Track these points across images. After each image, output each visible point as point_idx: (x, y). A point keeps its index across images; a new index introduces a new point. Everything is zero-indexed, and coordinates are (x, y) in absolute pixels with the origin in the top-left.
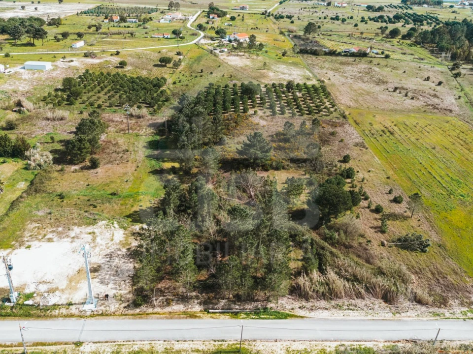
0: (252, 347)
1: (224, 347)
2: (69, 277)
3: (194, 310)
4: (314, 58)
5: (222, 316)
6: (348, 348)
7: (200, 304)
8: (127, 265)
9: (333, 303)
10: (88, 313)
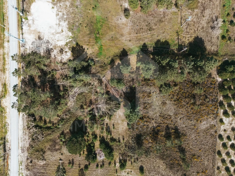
0: (8, 96)
2: (36, 30)
6: (7, 126)
8: (42, 50)
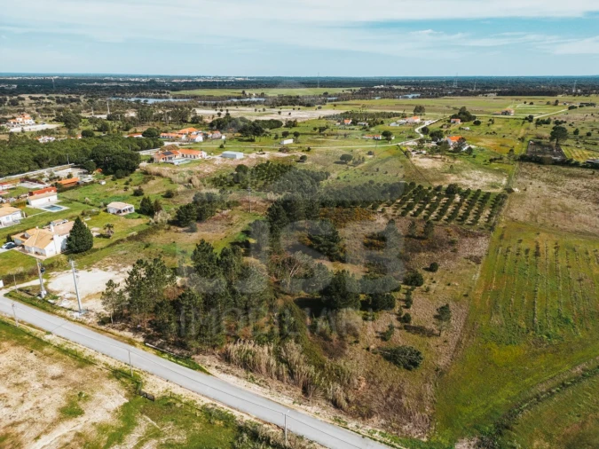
1: (126, 370)
3: (137, 340)
4: (535, 167)
5: (151, 351)
7: (144, 337)
9: (250, 374)
10: (74, 319)
